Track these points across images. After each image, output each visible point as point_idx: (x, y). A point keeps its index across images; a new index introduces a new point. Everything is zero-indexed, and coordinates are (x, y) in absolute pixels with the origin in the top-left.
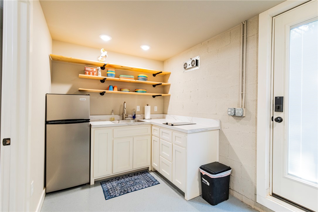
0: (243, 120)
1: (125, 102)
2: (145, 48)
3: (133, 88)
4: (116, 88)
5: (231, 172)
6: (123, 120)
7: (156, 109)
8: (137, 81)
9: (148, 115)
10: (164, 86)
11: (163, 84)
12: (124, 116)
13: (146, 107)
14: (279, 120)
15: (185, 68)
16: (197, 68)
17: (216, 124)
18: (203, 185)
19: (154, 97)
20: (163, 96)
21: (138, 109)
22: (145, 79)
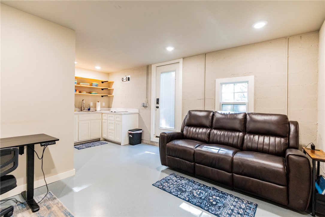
0: (147, 108)
1: (83, 100)
2: (98, 68)
3: (89, 91)
4: (78, 91)
5: (143, 131)
6: (82, 111)
7: (104, 104)
8: (92, 87)
9: (98, 109)
10: (109, 90)
11: (109, 88)
12: (82, 109)
13: (97, 103)
14: (158, 107)
15: (123, 81)
16: (129, 82)
17: (137, 111)
18: (130, 138)
19: (102, 96)
20: (109, 96)
21: (91, 104)
22: (97, 86)
